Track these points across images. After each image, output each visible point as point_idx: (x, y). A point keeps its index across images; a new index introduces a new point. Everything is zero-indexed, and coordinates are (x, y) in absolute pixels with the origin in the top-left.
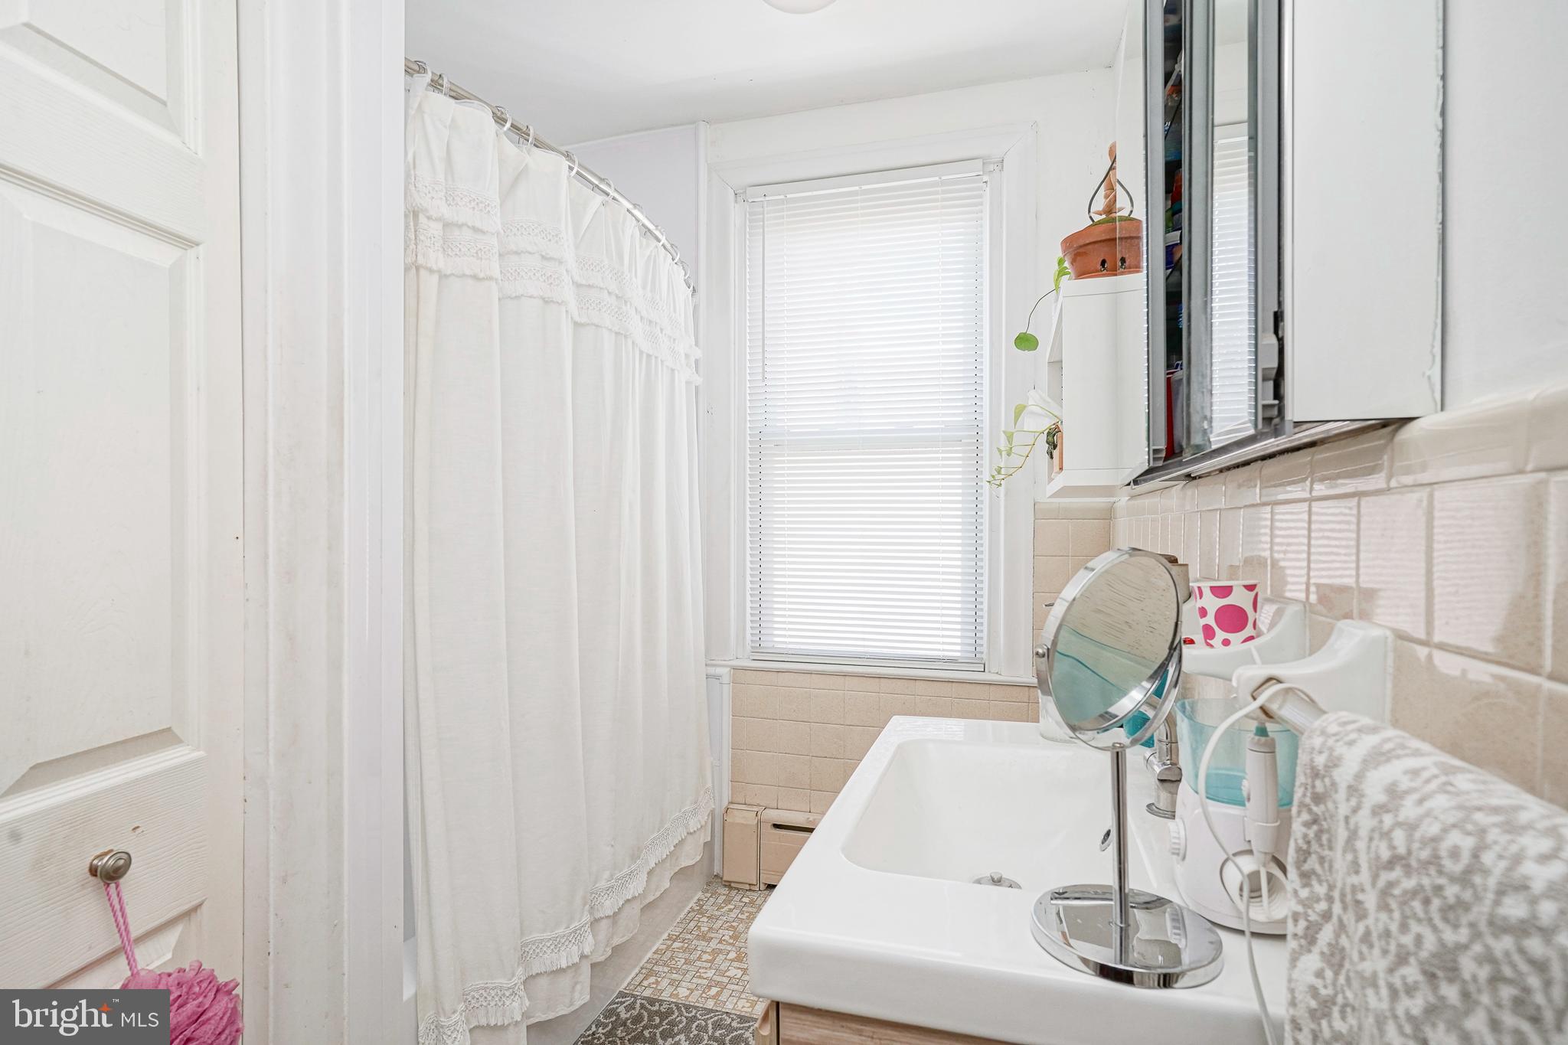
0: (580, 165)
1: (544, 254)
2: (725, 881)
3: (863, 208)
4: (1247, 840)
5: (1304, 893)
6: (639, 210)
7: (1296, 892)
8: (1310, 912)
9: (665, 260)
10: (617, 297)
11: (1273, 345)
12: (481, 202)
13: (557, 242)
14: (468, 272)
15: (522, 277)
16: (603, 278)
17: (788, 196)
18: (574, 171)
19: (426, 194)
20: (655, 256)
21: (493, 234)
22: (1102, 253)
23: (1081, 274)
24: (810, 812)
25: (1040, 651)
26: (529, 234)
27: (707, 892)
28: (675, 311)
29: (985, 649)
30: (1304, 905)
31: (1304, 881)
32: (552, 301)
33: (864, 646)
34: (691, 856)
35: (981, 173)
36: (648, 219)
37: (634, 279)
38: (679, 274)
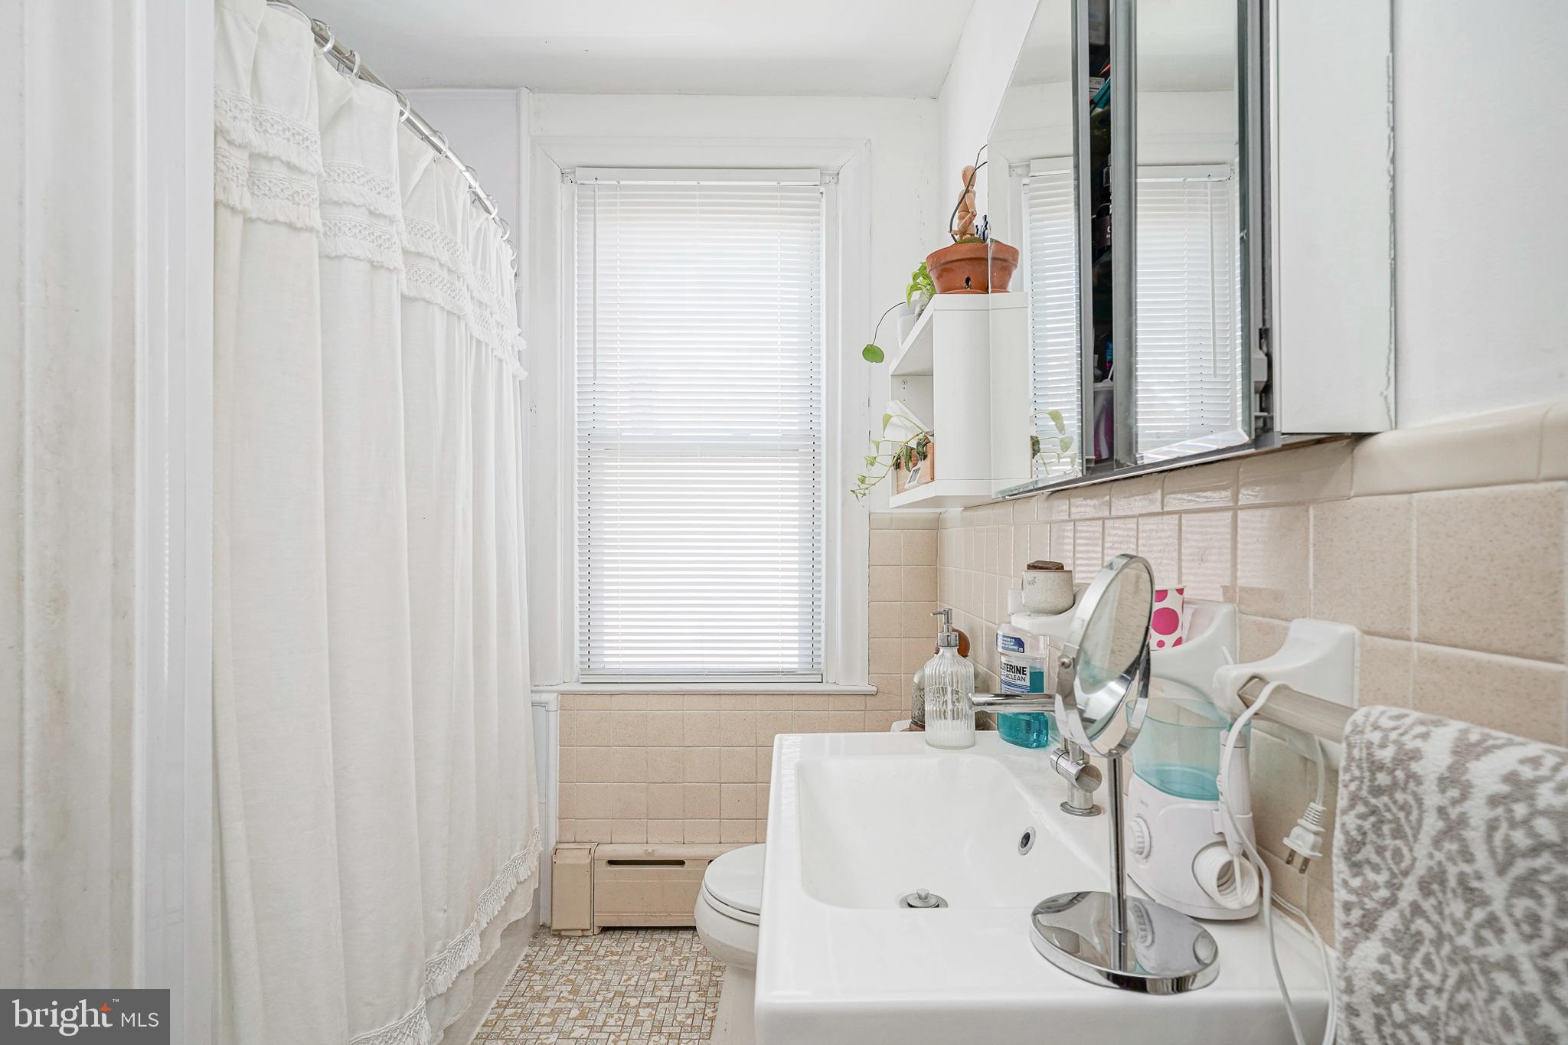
0: (412, 111)
1: (372, 208)
2: (553, 930)
3: (700, 204)
4: (1217, 832)
5: (1356, 882)
6: (471, 173)
7: (1345, 883)
8: (1366, 900)
9: (495, 235)
10: (450, 271)
11: (1261, 359)
12: (299, 134)
13: (387, 197)
14: (281, 219)
15: (345, 233)
16: (434, 247)
17: (622, 182)
18: (405, 117)
19: (226, 112)
20: (485, 229)
21: (313, 175)
22: (967, 271)
23: (946, 290)
24: (647, 843)
25: (1066, 660)
26: (354, 182)
27: (534, 945)
28: (503, 294)
29: (822, 660)
30: (1358, 894)
31: (1355, 870)
32: (382, 267)
33: (703, 662)
34: (521, 910)
35: (818, 183)
36: (482, 188)
37: (466, 251)
38: (508, 254)
